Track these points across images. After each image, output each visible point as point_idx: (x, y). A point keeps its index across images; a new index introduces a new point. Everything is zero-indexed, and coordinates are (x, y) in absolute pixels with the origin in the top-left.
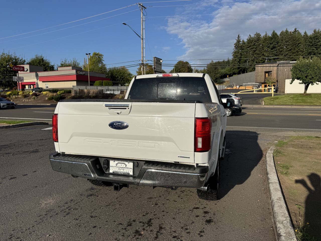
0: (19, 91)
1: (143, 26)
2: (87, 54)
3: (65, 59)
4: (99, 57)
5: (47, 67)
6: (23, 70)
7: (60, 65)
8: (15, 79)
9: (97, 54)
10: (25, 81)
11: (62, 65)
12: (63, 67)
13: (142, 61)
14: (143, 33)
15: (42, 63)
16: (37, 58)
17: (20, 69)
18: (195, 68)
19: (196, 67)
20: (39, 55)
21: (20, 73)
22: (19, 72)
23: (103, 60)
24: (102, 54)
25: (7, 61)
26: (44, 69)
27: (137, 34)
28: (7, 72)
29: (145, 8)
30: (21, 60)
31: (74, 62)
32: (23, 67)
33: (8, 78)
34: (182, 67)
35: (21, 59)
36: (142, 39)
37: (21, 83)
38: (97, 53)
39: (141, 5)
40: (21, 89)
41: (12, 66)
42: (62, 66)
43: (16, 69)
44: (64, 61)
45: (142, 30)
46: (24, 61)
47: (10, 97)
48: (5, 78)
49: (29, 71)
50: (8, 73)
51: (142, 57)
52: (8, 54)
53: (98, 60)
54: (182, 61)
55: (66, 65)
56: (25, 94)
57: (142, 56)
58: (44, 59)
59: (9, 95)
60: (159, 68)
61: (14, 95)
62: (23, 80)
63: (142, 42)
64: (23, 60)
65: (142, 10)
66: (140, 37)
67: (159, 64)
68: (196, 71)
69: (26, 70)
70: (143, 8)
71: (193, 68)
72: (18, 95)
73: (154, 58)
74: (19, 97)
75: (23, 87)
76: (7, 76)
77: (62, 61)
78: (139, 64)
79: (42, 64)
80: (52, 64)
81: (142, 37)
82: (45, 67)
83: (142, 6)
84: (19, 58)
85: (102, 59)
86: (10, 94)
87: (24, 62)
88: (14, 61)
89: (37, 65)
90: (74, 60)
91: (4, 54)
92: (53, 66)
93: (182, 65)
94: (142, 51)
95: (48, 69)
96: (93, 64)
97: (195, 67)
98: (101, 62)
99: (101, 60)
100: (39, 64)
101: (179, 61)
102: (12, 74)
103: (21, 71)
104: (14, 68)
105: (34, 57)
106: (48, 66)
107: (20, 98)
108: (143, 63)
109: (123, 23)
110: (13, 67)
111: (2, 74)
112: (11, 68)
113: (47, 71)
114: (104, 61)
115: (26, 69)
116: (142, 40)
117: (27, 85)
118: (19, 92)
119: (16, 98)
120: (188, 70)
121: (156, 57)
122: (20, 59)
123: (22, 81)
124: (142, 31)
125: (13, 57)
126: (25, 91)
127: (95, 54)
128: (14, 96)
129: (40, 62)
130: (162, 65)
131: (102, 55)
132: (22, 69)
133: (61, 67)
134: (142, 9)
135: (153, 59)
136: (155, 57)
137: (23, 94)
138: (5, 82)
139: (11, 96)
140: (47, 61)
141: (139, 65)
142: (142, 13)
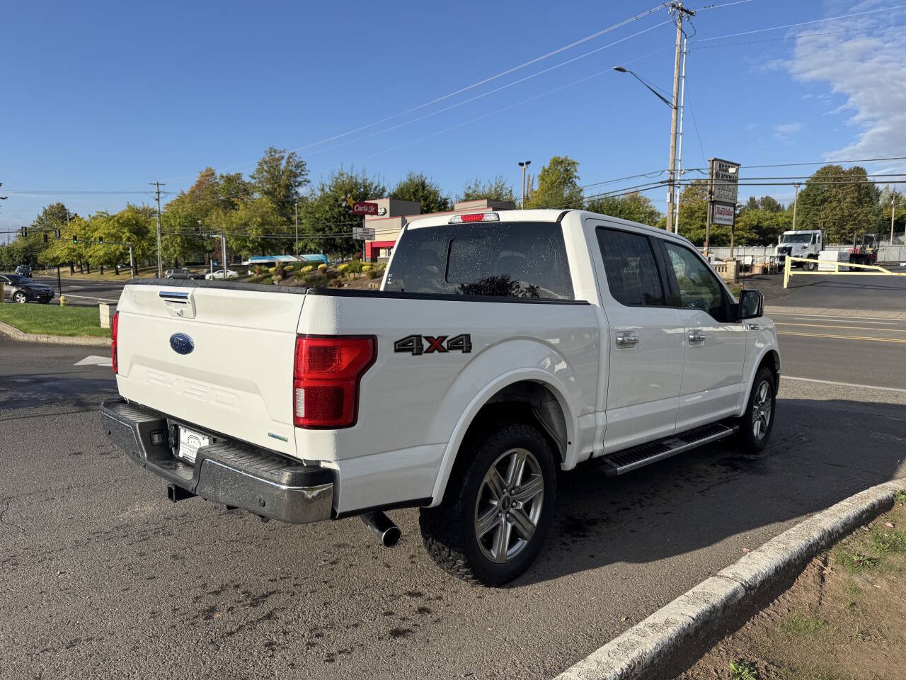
0: (363, 263)
1: (680, 67)
2: (521, 164)
3: (476, 181)
4: (567, 170)
5: (432, 203)
6: (376, 213)
7: (463, 197)
8: (357, 233)
9: (562, 162)
10: (378, 238)
11: (467, 195)
12: (469, 201)
13: (671, 173)
14: (679, 90)
15: (420, 194)
16: (411, 180)
17: (368, 209)
18: (887, 188)
19: (890, 184)
20: (417, 173)
21: (370, 220)
22: (367, 217)
23: (576, 177)
24: (574, 160)
25: (346, 190)
26: (425, 209)
27: (657, 95)
28: (345, 219)
29: (692, 14)
30: (376, 187)
31: (498, 187)
32: (376, 206)
33: (347, 232)
34: (832, 186)
35: (376, 184)
36: (676, 108)
37: (371, 243)
38: (563, 157)
39: (678, 8)
40: (370, 257)
41: (351, 202)
42: (468, 198)
43: (360, 209)
44: (472, 186)
45: (675, 80)
46: (384, 190)
47: (343, 277)
48: (340, 232)
49: (388, 215)
50: (348, 219)
51: (671, 161)
52: (350, 174)
53: (563, 178)
54: (835, 165)
55: (479, 196)
56: (375, 270)
57: (671, 157)
58: (427, 182)
59: (342, 273)
60: (726, 193)
61: (353, 271)
62: (373, 236)
63: (674, 116)
64: (381, 188)
65: (681, 22)
66: (667, 102)
67: (730, 181)
68: (892, 197)
69: (380, 211)
70: (684, 14)
71: (881, 187)
72: (360, 271)
73: (713, 161)
74: (362, 276)
75: (375, 251)
76: (345, 228)
77: (468, 185)
78: (662, 182)
79: (422, 196)
80: (443, 195)
81: (677, 103)
82: (427, 203)
83: (682, 10)
84: (372, 184)
85: (575, 174)
86: (345, 270)
87: (382, 193)
88: (362, 190)
89: (411, 200)
90: (498, 181)
91: (342, 175)
92: (445, 200)
93: (835, 179)
94: (672, 143)
95: (433, 208)
96: (550, 189)
97: (886, 185)
98: (571, 183)
99: (571, 178)
100: (414, 194)
101: (822, 166)
102: (356, 221)
103: (372, 214)
104: (357, 208)
105: (405, 179)
106: (435, 201)
107: (365, 280)
108: (672, 178)
109: (617, 69)
110: (354, 205)
111: (336, 222)
112: (349, 207)
113: (432, 212)
114: (579, 179)
115: (383, 210)
116: (674, 111)
117: (382, 248)
118: (363, 265)
119: (355, 279)
120: (856, 194)
121: (718, 158)
122: (374, 186)
123: (370, 239)
124: (675, 86)
125: (360, 181)
126: (379, 263)
127: (557, 162)
128: (352, 275)
129: (416, 190)
130: (739, 182)
131: (574, 163)
132: (372, 209)
133: (465, 201)
134: (681, 20)
135: (709, 165)
136: (715, 159)
137: (371, 269)
138: (340, 241)
139: (346, 274)
140: (433, 188)
141: (660, 184)
142: (678, 31)
